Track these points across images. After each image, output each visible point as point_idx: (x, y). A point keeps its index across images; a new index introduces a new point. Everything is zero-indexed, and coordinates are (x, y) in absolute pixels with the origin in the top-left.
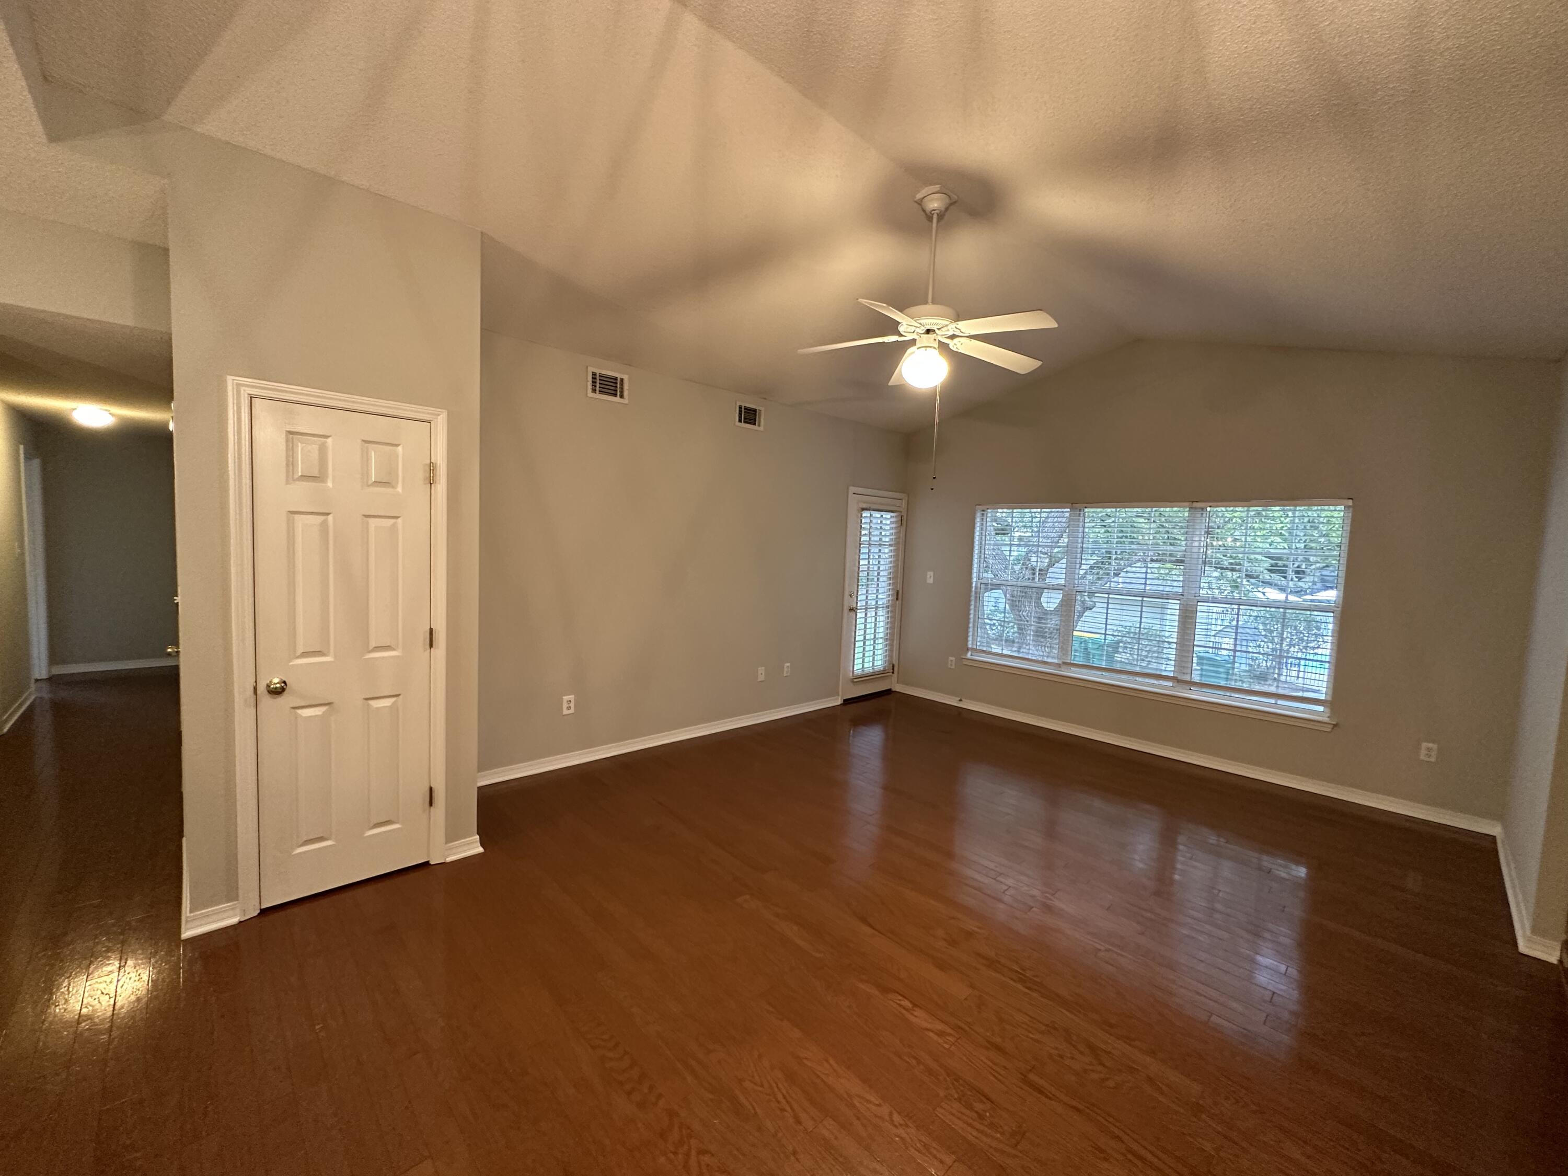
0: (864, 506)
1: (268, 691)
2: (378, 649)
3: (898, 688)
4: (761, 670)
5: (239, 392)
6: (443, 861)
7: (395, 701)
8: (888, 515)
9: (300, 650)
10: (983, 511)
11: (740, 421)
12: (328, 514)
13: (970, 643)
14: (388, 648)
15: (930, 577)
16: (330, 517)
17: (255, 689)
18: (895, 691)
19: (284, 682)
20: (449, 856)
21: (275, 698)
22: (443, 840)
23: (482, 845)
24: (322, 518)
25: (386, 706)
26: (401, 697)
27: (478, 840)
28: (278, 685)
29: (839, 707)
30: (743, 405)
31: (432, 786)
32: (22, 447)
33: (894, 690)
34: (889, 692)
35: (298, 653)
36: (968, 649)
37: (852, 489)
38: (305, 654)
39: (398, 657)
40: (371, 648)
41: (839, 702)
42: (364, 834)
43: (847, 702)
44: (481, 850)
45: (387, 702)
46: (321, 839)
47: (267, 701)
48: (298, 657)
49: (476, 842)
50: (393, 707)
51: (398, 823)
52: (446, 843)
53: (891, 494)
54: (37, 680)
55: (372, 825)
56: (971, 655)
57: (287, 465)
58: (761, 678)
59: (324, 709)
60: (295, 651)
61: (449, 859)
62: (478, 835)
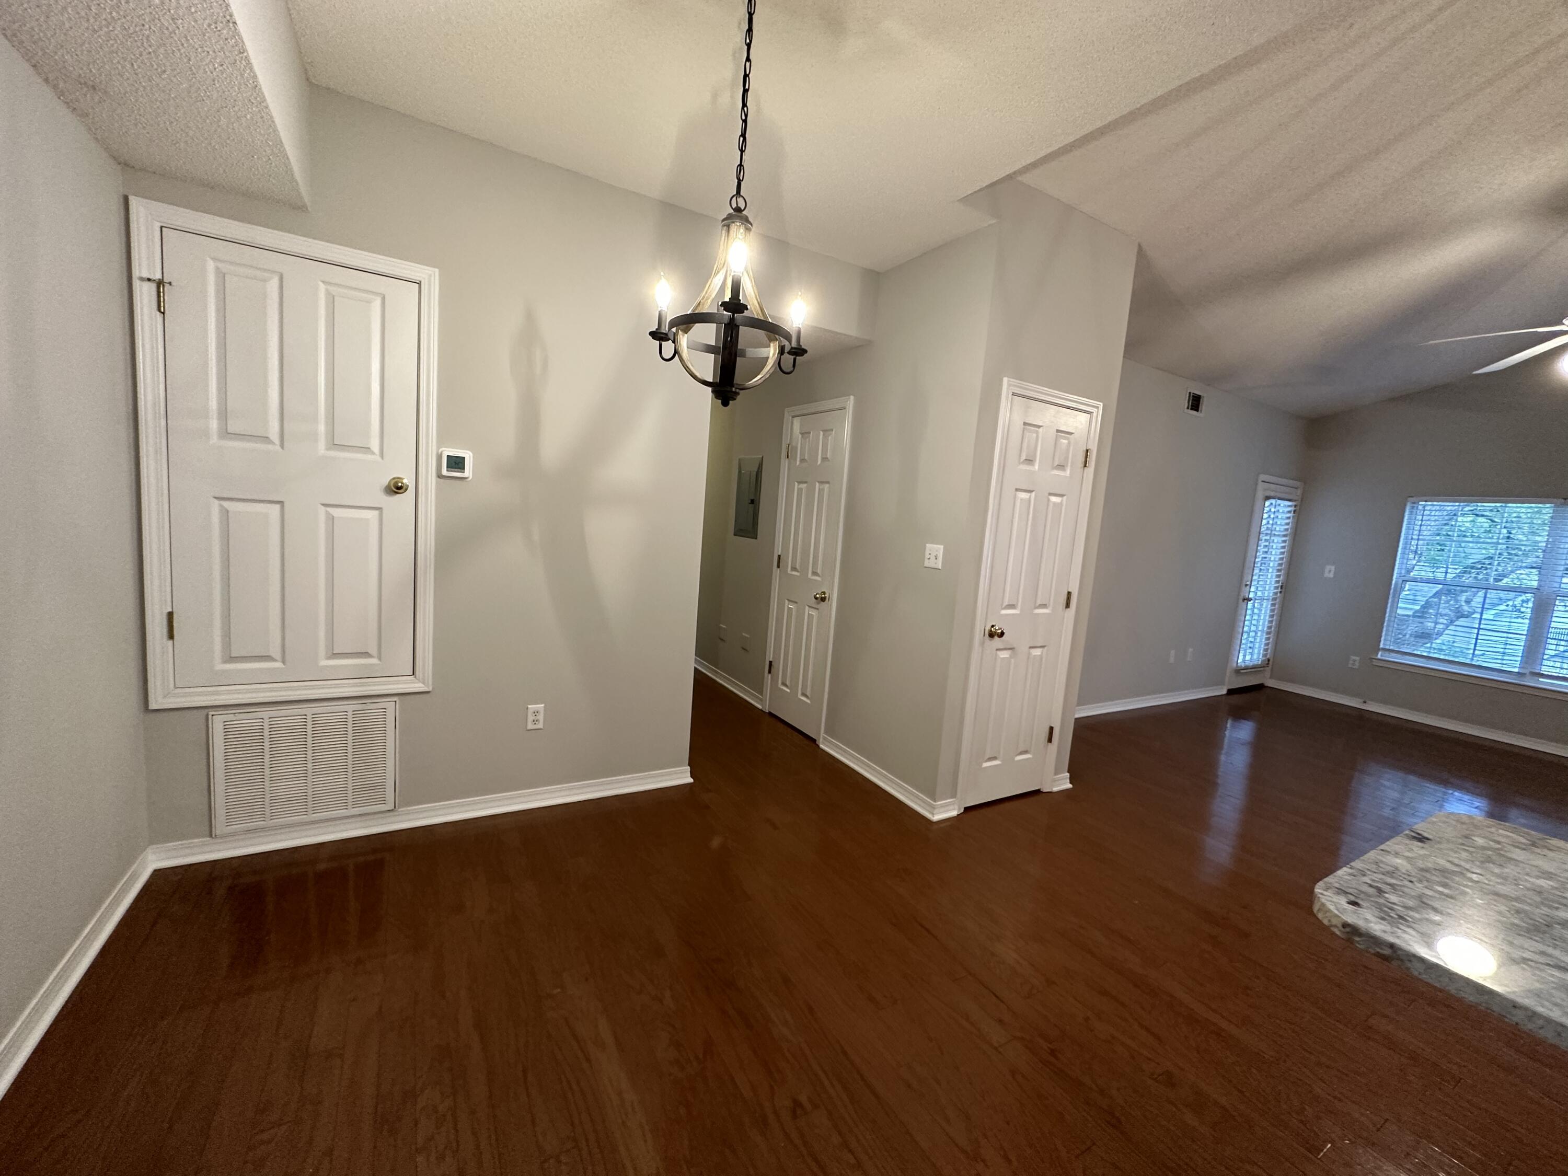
0: (1272, 494)
2: (1040, 606)
3: (1271, 683)
4: (1173, 652)
5: (1007, 390)
6: (1050, 791)
7: (1043, 652)
8: (1283, 503)
10: (1414, 503)
11: (1188, 408)
12: (1032, 491)
13: (1382, 642)
14: (1045, 606)
15: (1330, 571)
16: (1033, 494)
17: (985, 630)
18: (1267, 687)
20: (1051, 786)
21: (991, 640)
22: (1053, 771)
23: (1070, 782)
24: (1029, 494)
25: (1039, 655)
26: (1046, 648)
27: (1069, 776)
29: (1224, 697)
30: (1192, 392)
31: (1053, 725)
33: (1266, 684)
34: (1260, 687)
35: (1005, 605)
36: (1379, 649)
37: (1263, 477)
38: (1008, 606)
39: (1049, 615)
40: (1037, 605)
41: (1224, 692)
42: (1015, 758)
43: (1231, 692)
44: (1070, 786)
45: (1039, 652)
46: (995, 758)
47: (988, 642)
49: (1066, 778)
50: (1042, 656)
51: (1029, 754)
52: (1056, 774)
53: (1291, 482)
55: (1018, 753)
56: (1381, 656)
58: (1172, 660)
59: (1010, 653)
60: (1003, 603)
61: (1055, 789)
62: (1068, 772)
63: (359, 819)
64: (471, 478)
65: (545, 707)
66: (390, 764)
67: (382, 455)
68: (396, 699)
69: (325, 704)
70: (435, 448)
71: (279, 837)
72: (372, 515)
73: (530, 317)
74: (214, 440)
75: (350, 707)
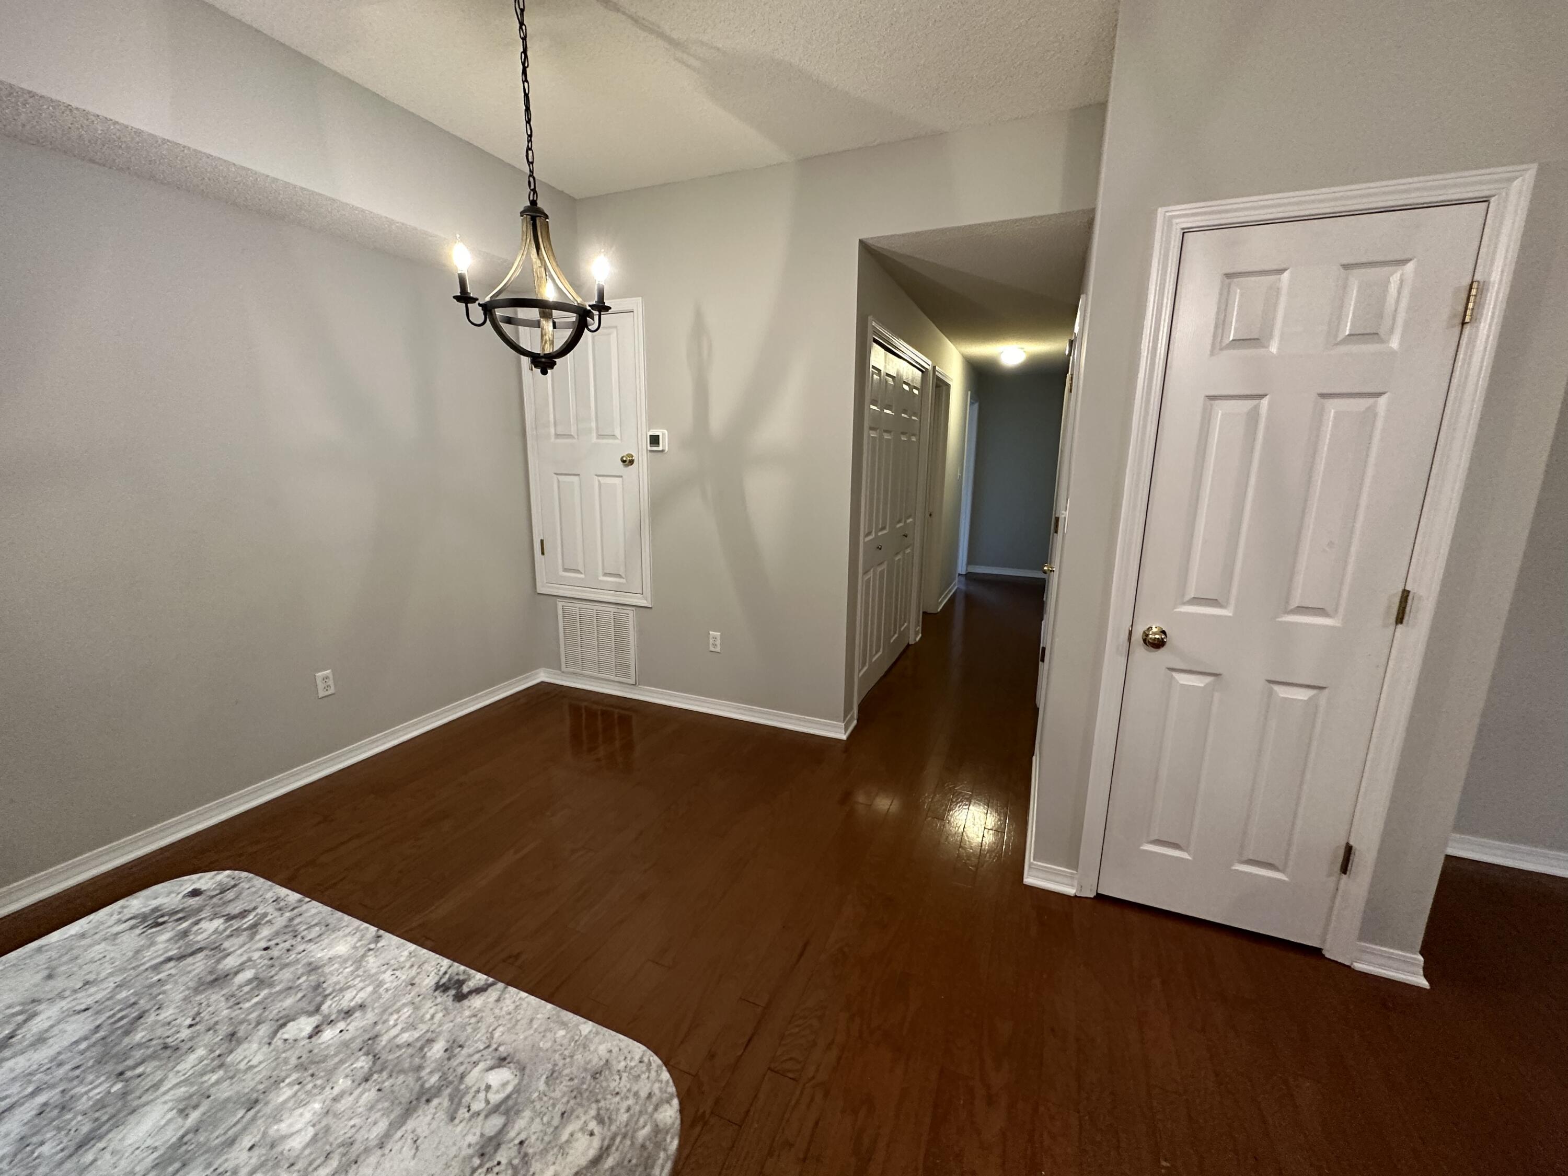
1: (1145, 640)
2: (1302, 610)
5: (1170, 225)
6: (1347, 963)
7: (1314, 696)
9: (1191, 593)
12: (1261, 396)
14: (1320, 611)
16: (1265, 402)
17: (1130, 633)
19: (1164, 632)
20: (1358, 960)
21: (1150, 651)
23: (1426, 976)
24: (1250, 403)
25: (1301, 700)
26: (1326, 691)
27: (1422, 965)
28: (1157, 636)
31: (1351, 843)
32: (969, 392)
35: (1187, 598)
38: (1196, 601)
39: (1332, 628)
40: (1292, 607)
42: (1232, 865)
44: (1424, 981)
45: (1302, 695)
46: (1176, 846)
47: (1141, 653)
48: (1184, 604)
49: (1417, 965)
50: (1311, 707)
51: (1282, 871)
54: (959, 575)
55: (1245, 858)
57: (1216, 327)
59: (1209, 679)
60: (1183, 596)
61: (1359, 966)
62: (1422, 953)
63: (616, 684)
64: (667, 449)
65: (721, 635)
66: (632, 652)
67: (621, 440)
68: (634, 609)
69: (606, 605)
70: (644, 430)
71: (604, 685)
72: (617, 481)
73: (699, 316)
74: (553, 439)
75: (612, 609)
